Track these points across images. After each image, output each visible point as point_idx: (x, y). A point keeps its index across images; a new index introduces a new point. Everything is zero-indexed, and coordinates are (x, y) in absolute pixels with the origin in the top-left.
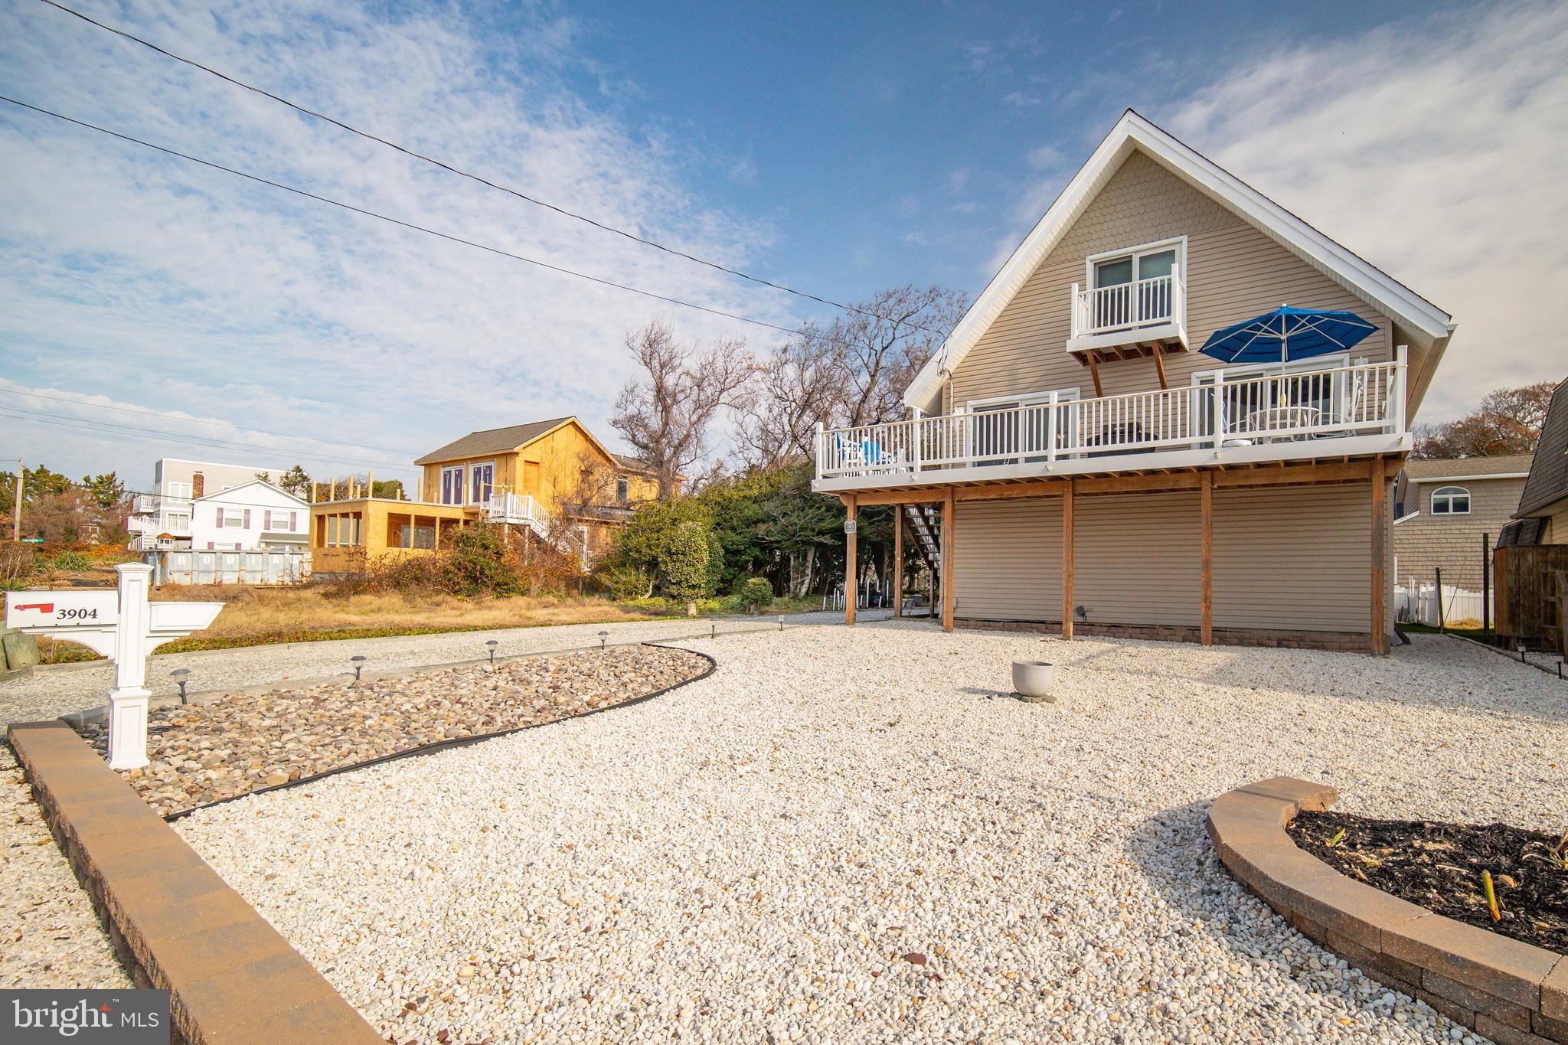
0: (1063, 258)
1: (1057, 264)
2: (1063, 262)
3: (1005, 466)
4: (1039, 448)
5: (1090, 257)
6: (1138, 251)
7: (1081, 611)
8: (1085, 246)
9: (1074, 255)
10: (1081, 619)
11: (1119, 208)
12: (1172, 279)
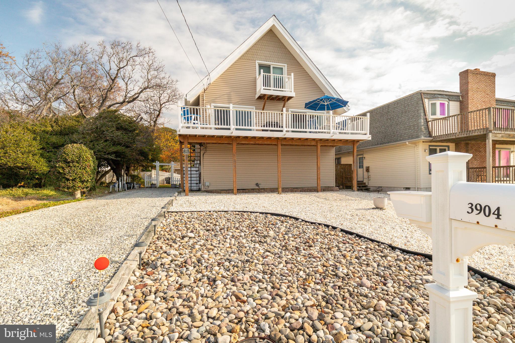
0: (247, 58)
2: (247, 60)
3: (269, 132)
4: (227, 125)
5: (257, 61)
6: (273, 64)
7: (257, 185)
8: (255, 56)
9: (252, 58)
10: (257, 187)
11: (266, 47)
12: (291, 78)
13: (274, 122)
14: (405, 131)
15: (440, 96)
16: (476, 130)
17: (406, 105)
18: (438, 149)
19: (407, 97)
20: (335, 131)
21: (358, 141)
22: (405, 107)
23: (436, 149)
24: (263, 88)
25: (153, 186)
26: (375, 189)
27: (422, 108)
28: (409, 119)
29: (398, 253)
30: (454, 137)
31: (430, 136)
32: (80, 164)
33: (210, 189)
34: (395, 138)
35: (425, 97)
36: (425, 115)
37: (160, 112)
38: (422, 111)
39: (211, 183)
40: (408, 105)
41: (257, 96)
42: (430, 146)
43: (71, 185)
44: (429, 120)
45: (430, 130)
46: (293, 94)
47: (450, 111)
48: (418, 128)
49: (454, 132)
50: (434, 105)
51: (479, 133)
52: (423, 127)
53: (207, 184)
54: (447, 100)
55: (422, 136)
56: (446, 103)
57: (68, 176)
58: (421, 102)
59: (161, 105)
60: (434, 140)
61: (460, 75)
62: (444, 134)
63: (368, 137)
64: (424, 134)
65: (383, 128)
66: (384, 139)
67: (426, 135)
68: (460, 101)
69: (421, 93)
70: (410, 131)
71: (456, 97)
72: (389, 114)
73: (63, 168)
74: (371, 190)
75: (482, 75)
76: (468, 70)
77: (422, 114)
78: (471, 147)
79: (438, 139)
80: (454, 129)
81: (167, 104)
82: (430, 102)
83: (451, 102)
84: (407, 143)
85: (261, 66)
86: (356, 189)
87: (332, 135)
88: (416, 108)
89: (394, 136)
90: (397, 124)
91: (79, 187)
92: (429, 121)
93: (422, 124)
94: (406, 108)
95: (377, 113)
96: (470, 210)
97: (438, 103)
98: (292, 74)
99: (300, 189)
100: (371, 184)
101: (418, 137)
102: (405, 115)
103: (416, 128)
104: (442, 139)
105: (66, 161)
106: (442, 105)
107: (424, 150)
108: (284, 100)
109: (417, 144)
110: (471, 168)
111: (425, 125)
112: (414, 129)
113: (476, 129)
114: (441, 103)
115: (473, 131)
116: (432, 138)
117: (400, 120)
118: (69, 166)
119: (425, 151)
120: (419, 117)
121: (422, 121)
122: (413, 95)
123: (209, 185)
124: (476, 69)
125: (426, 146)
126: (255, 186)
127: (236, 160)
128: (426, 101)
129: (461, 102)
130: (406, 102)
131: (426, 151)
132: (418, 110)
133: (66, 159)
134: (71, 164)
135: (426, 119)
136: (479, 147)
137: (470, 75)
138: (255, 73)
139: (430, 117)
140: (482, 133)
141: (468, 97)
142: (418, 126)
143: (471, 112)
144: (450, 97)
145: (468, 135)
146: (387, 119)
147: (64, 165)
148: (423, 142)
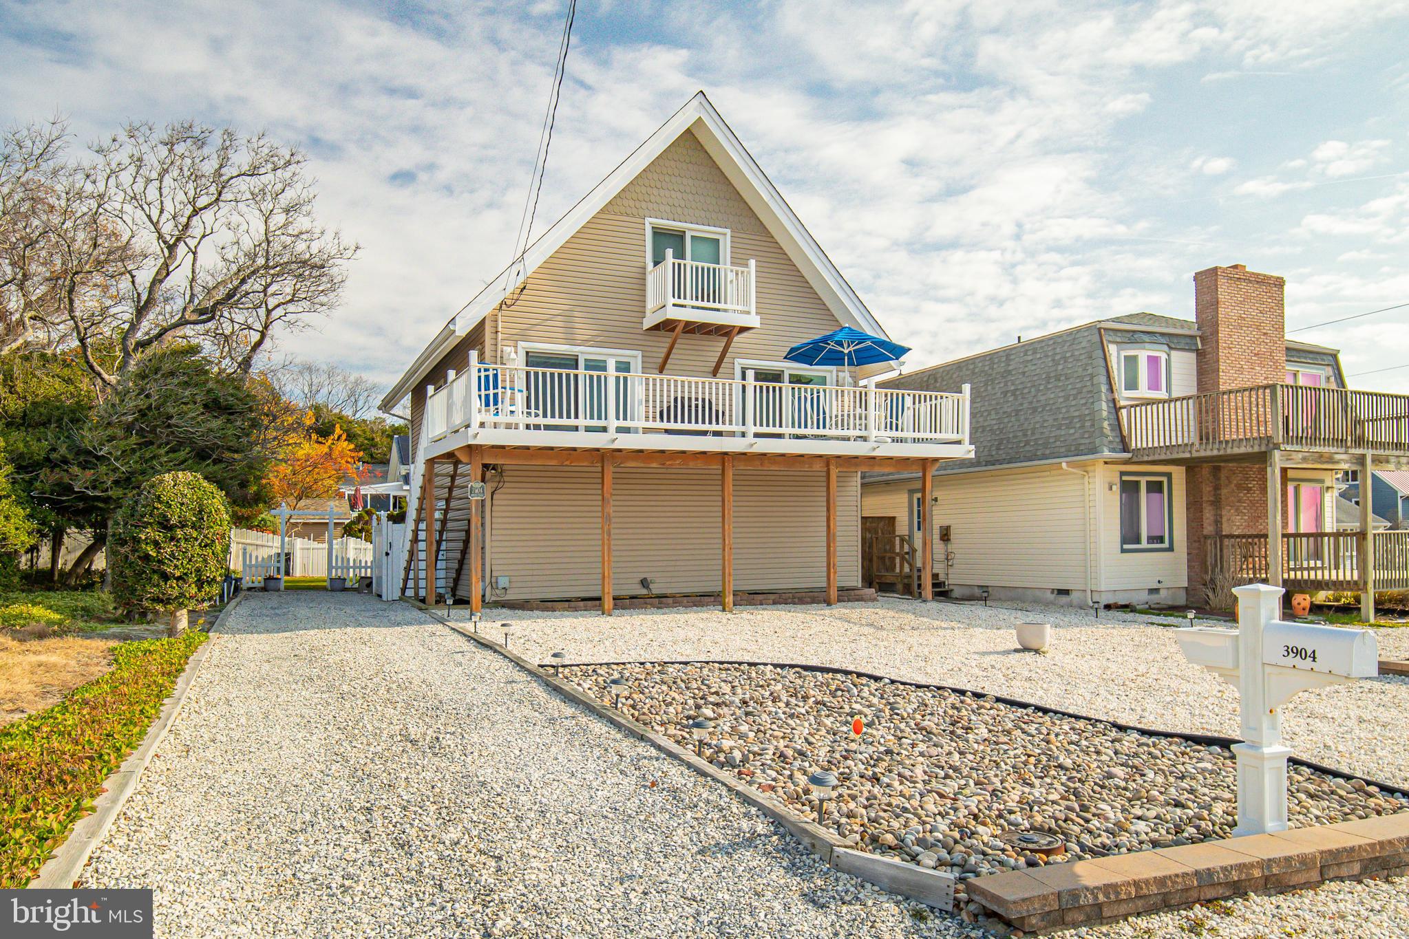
0: (623, 210)
1: (616, 214)
2: (622, 214)
4: (599, 418)
5: (648, 220)
6: (692, 229)
7: (644, 583)
8: (644, 205)
9: (635, 211)
10: (644, 592)
11: (674, 179)
12: (749, 273)
13: (697, 399)
14: (1058, 432)
15: (1146, 338)
16: (1241, 440)
17: (1057, 357)
18: (1143, 481)
19: (1060, 337)
20: (882, 433)
21: (936, 460)
22: (1056, 363)
23: (1137, 483)
24: (671, 301)
25: (272, 584)
26: (967, 592)
27: (1104, 372)
28: (1067, 398)
29: (1136, 735)
30: (1187, 455)
31: (1125, 449)
32: (200, 533)
33: (510, 596)
34: (1028, 448)
35: (1110, 339)
36: (1111, 390)
37: (263, 335)
38: (1103, 379)
39: (514, 579)
40: (1065, 359)
41: (649, 322)
42: (1122, 473)
43: (175, 593)
44: (1123, 403)
45: (1125, 432)
46: (753, 321)
47: (1173, 376)
48: (1093, 425)
49: (1186, 441)
50: (1131, 361)
51: (1250, 450)
52: (1106, 424)
53: (503, 582)
54: (1165, 348)
55: (1105, 449)
56: (1164, 357)
57: (169, 566)
58: (1100, 352)
59: (269, 312)
60: (1135, 459)
61: (1195, 279)
62: (1162, 444)
63: (966, 451)
64: (1110, 442)
65: (993, 416)
66: (998, 449)
67: (1115, 445)
68: (1197, 350)
69: (1099, 329)
70: (1072, 431)
71: (1188, 340)
72: (1009, 378)
73: (156, 544)
74: (956, 594)
75: (1250, 282)
76: (1216, 269)
77: (1104, 388)
78: (1228, 478)
79: (1146, 458)
80: (1186, 434)
81: (291, 307)
82: (1123, 354)
83: (1173, 353)
84: (1064, 465)
85: (658, 233)
86: (930, 597)
87: (875, 445)
88: (1085, 370)
89: (1027, 443)
90: (1035, 410)
91: (191, 597)
92: (1120, 408)
93: (1105, 414)
94: (1060, 367)
95: (973, 373)
96: (1286, 654)
97: (1143, 355)
98: (752, 263)
99: (772, 597)
100: (955, 578)
101: (1094, 450)
102: (1057, 387)
103: (1088, 424)
104: (1157, 457)
105: (165, 525)
106: (1153, 361)
107: (1107, 486)
108: (726, 334)
109: (1089, 468)
110: (1227, 536)
111: (1113, 417)
112: (1082, 427)
113: (1241, 437)
114: (1149, 358)
115: (1236, 444)
116: (1130, 455)
117: (1042, 398)
118: (172, 539)
119: (1111, 489)
120: (1094, 393)
121: (1104, 406)
122: (1079, 331)
123: (507, 585)
124: (1235, 267)
125: (1113, 474)
126: (639, 586)
127: (613, 515)
128: (1112, 349)
129: (1200, 354)
130: (1058, 350)
131: (1114, 488)
132: (1092, 376)
133: (165, 516)
134: (179, 533)
135: (1114, 400)
136: (1247, 479)
137: (1222, 281)
138: (642, 254)
139: (1124, 396)
140: (1256, 449)
141: (1217, 342)
142: (1093, 420)
143: (1230, 392)
144: (1173, 340)
145: (1222, 453)
146: (1005, 393)
147: (158, 536)
148: (1106, 463)
